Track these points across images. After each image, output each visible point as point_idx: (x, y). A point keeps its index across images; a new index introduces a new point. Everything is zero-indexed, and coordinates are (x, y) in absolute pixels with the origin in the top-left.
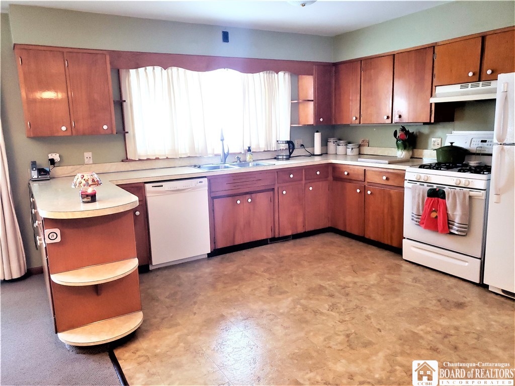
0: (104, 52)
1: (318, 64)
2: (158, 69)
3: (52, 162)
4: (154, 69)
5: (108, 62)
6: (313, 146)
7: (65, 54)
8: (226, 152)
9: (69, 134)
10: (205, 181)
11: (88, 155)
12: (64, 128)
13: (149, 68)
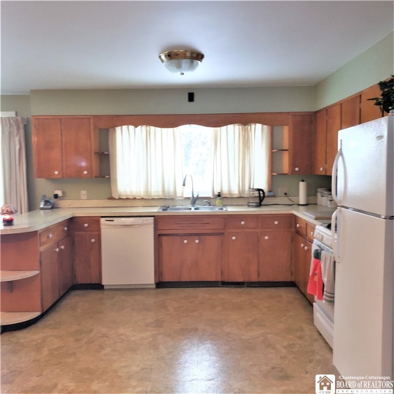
0: (89, 117)
1: (295, 114)
2: (131, 127)
3: (56, 196)
4: (128, 128)
5: (92, 124)
6: (298, 195)
7: (62, 120)
8: (195, 196)
9: (60, 176)
10: (151, 220)
11: (83, 192)
12: (56, 173)
13: (125, 127)
